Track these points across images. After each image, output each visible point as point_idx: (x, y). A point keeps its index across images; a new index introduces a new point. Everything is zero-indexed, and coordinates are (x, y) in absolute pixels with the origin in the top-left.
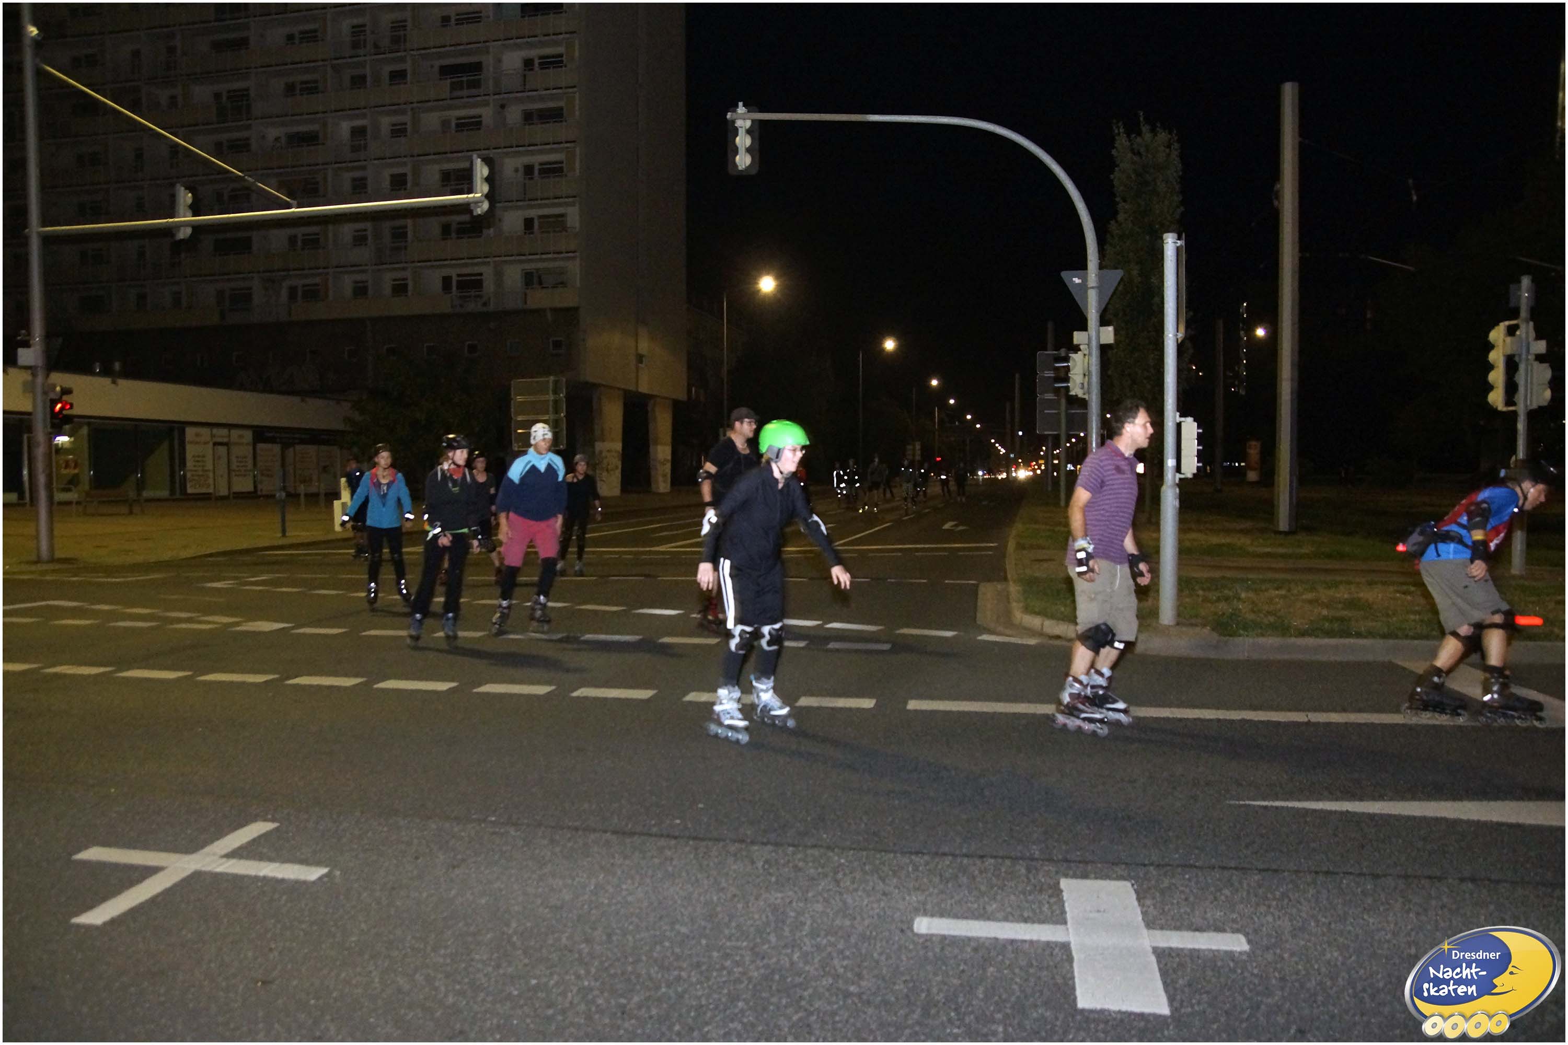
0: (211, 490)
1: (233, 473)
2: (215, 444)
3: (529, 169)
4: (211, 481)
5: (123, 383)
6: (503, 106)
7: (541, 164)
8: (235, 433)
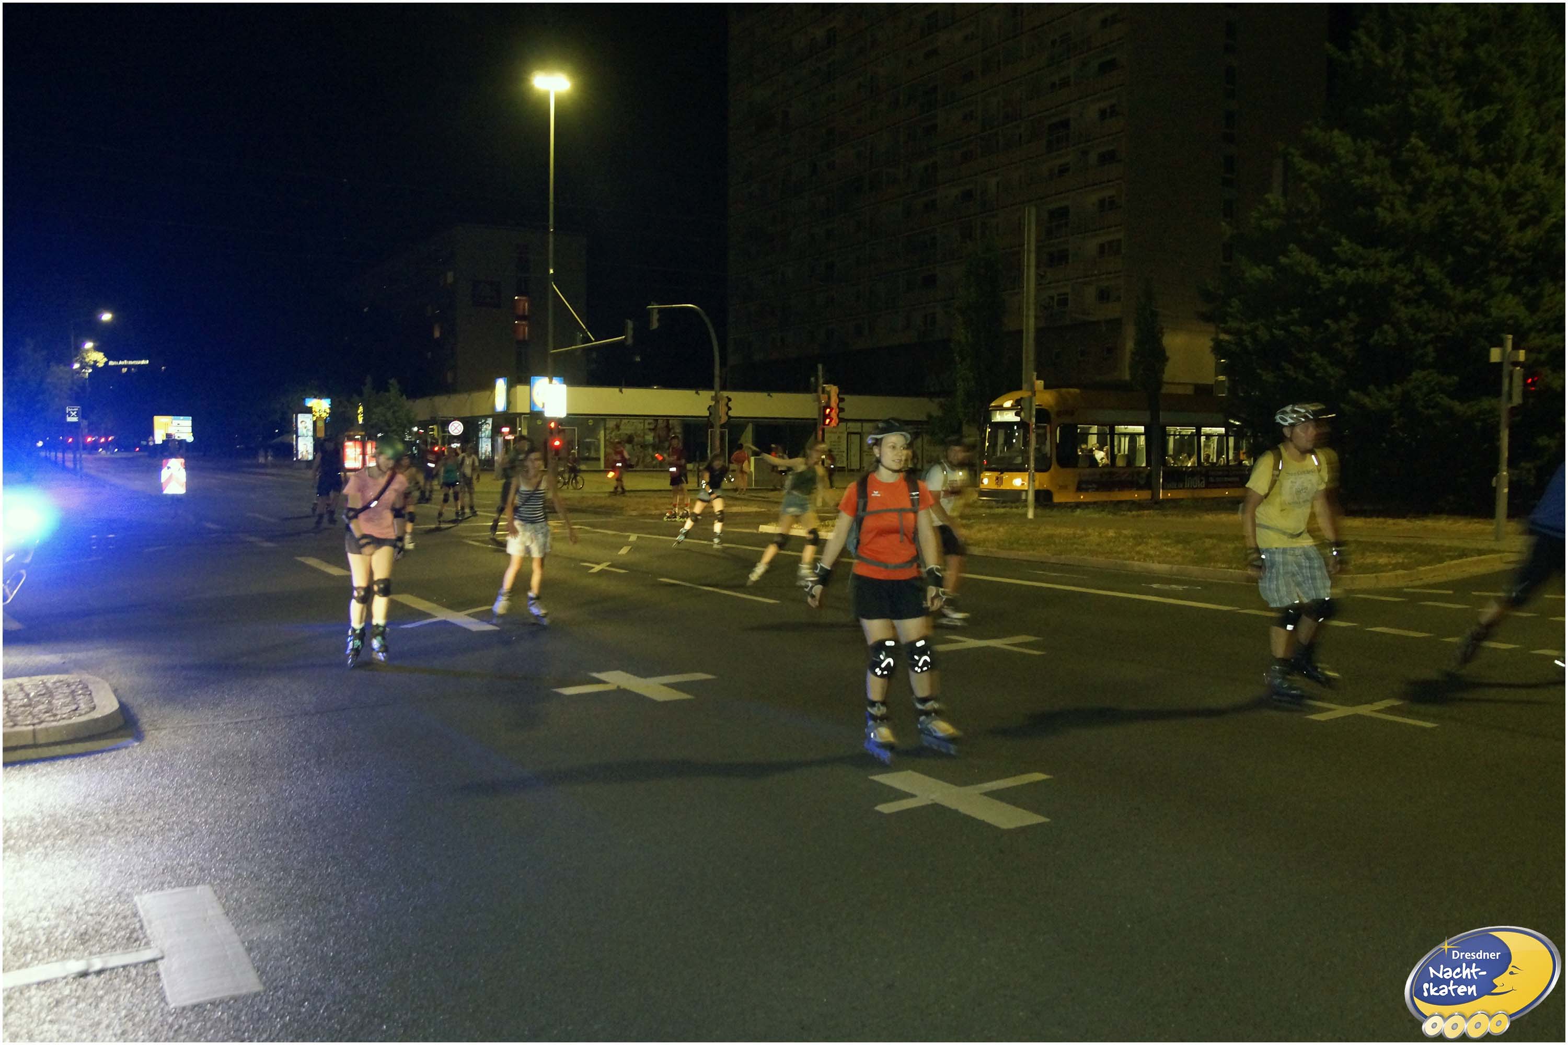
0: (844, 465)
1: (865, 454)
2: (849, 433)
3: (1102, 202)
4: (845, 459)
5: (775, 395)
6: (1085, 153)
7: (1110, 197)
8: (865, 424)
